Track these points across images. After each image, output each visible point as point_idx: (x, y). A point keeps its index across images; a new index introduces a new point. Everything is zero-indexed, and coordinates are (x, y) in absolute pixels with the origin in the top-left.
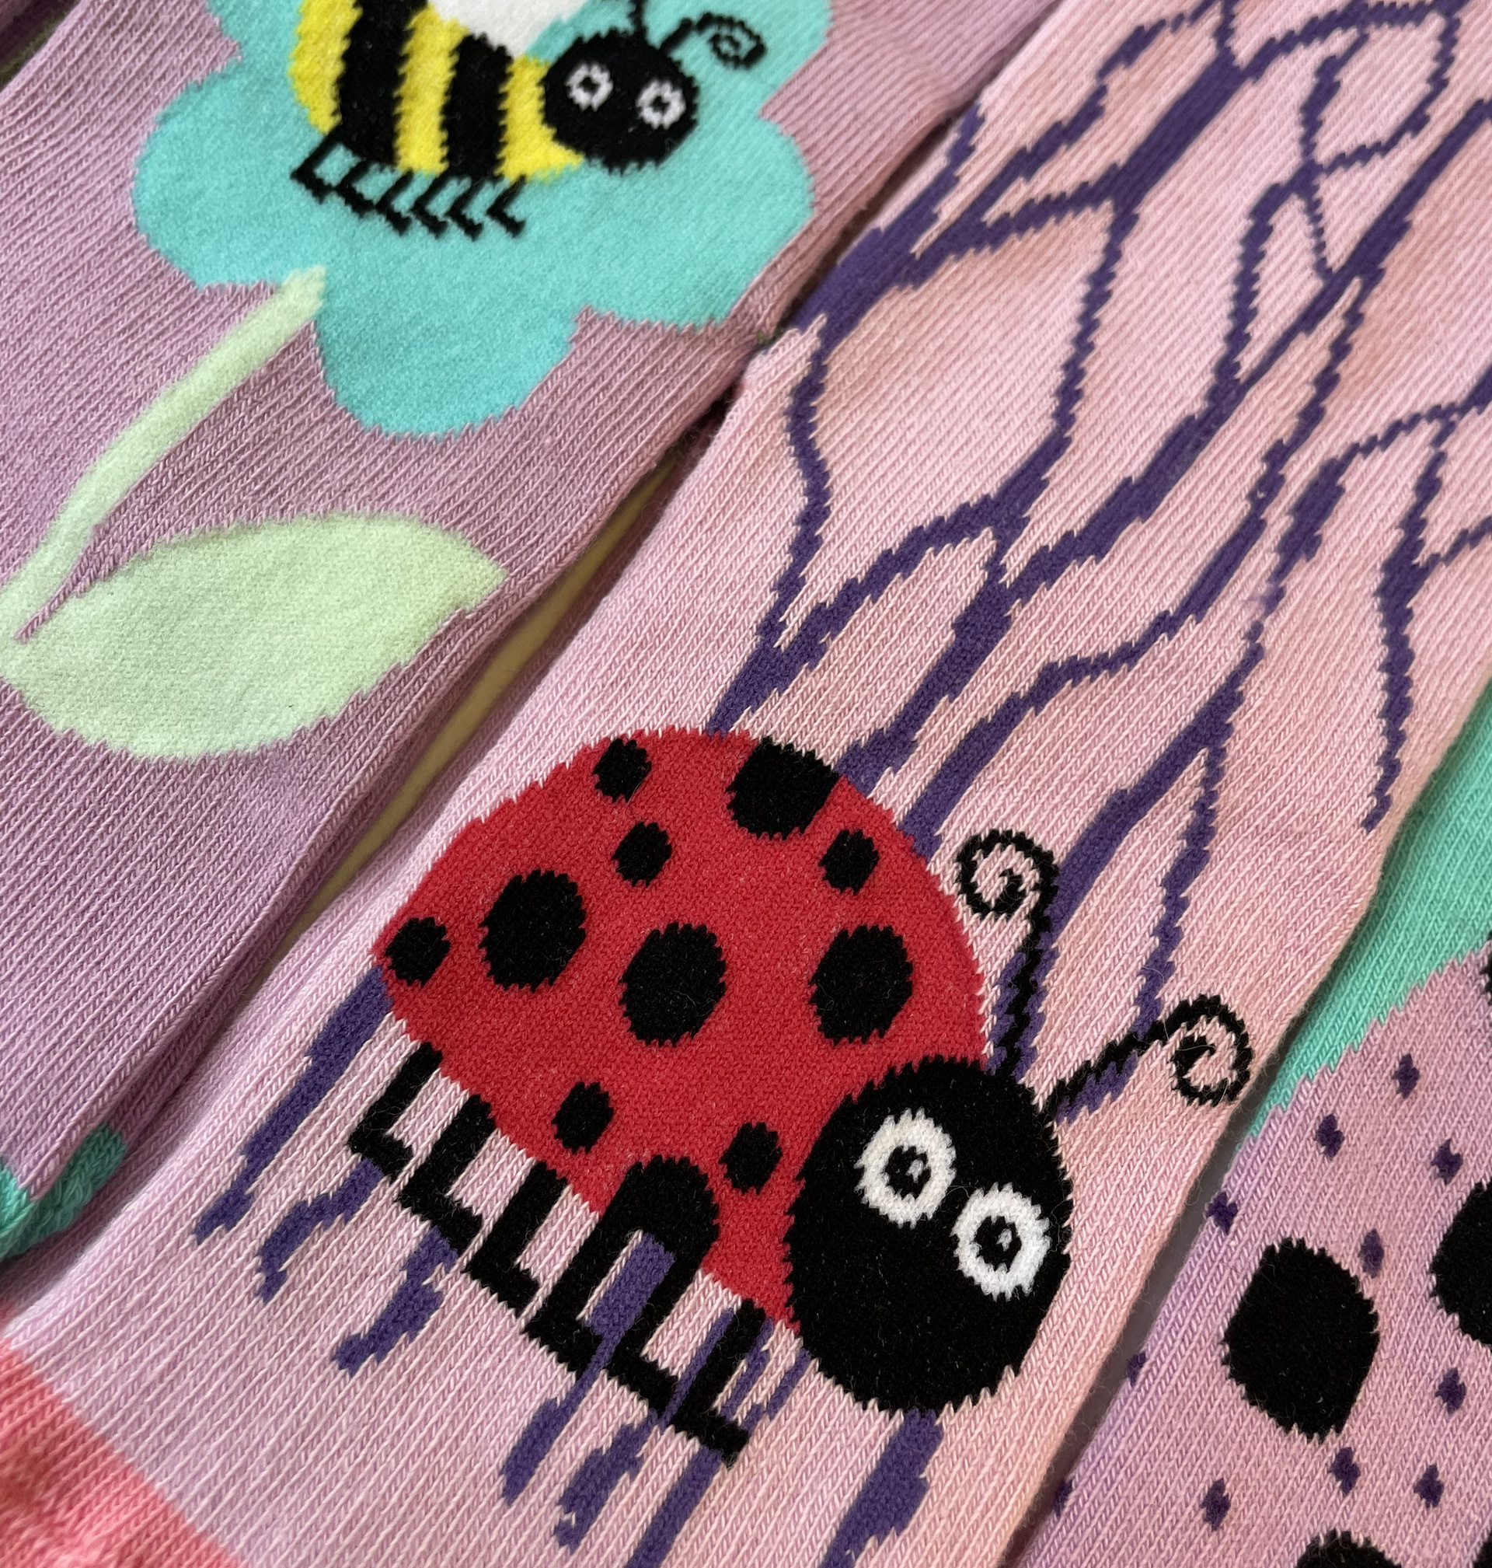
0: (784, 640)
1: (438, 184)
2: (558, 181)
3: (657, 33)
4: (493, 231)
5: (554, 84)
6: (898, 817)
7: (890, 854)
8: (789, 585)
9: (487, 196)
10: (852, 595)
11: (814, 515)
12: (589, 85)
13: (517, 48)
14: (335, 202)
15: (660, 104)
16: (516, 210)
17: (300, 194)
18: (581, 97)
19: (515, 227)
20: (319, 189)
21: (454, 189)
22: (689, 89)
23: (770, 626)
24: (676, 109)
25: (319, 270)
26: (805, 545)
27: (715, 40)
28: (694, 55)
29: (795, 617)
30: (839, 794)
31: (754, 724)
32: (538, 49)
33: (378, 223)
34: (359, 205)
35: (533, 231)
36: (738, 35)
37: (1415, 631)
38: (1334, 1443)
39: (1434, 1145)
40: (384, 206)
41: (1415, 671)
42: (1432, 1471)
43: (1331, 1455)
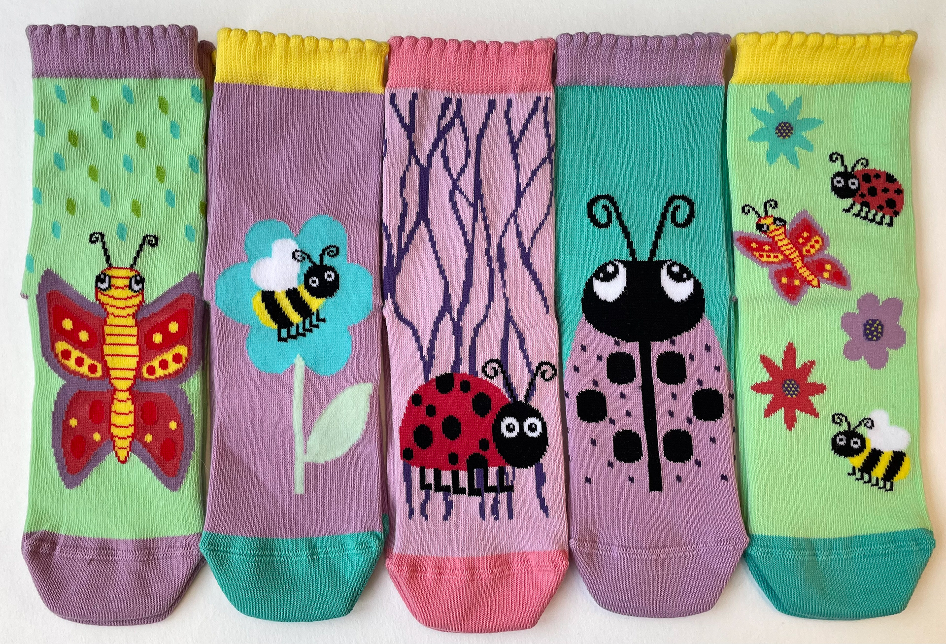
0: (427, 359)
1: (304, 323)
2: (324, 305)
3: (318, 263)
4: (321, 324)
5: (308, 287)
6: (468, 373)
7: (471, 380)
8: (420, 348)
9: (314, 318)
10: (432, 342)
11: (415, 333)
12: (314, 282)
13: (296, 286)
14: (290, 340)
15: (329, 276)
16: (321, 317)
17: (282, 343)
18: (314, 285)
19: (324, 320)
20: (285, 340)
21: (307, 322)
22: (332, 269)
23: (422, 358)
24: (333, 275)
25: (298, 355)
26: (418, 339)
27: (328, 254)
28: (328, 261)
29: (425, 353)
30: (455, 377)
31: (432, 376)
32: (299, 282)
33: (300, 338)
34: (294, 337)
35: (327, 318)
36: (331, 249)
37: (534, 267)
38: (607, 419)
39: (596, 357)
40: (298, 334)
41: (538, 276)
42: (627, 411)
43: (608, 421)
